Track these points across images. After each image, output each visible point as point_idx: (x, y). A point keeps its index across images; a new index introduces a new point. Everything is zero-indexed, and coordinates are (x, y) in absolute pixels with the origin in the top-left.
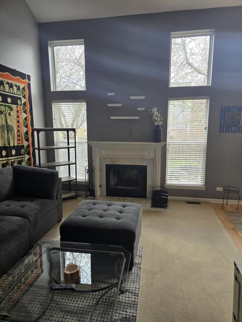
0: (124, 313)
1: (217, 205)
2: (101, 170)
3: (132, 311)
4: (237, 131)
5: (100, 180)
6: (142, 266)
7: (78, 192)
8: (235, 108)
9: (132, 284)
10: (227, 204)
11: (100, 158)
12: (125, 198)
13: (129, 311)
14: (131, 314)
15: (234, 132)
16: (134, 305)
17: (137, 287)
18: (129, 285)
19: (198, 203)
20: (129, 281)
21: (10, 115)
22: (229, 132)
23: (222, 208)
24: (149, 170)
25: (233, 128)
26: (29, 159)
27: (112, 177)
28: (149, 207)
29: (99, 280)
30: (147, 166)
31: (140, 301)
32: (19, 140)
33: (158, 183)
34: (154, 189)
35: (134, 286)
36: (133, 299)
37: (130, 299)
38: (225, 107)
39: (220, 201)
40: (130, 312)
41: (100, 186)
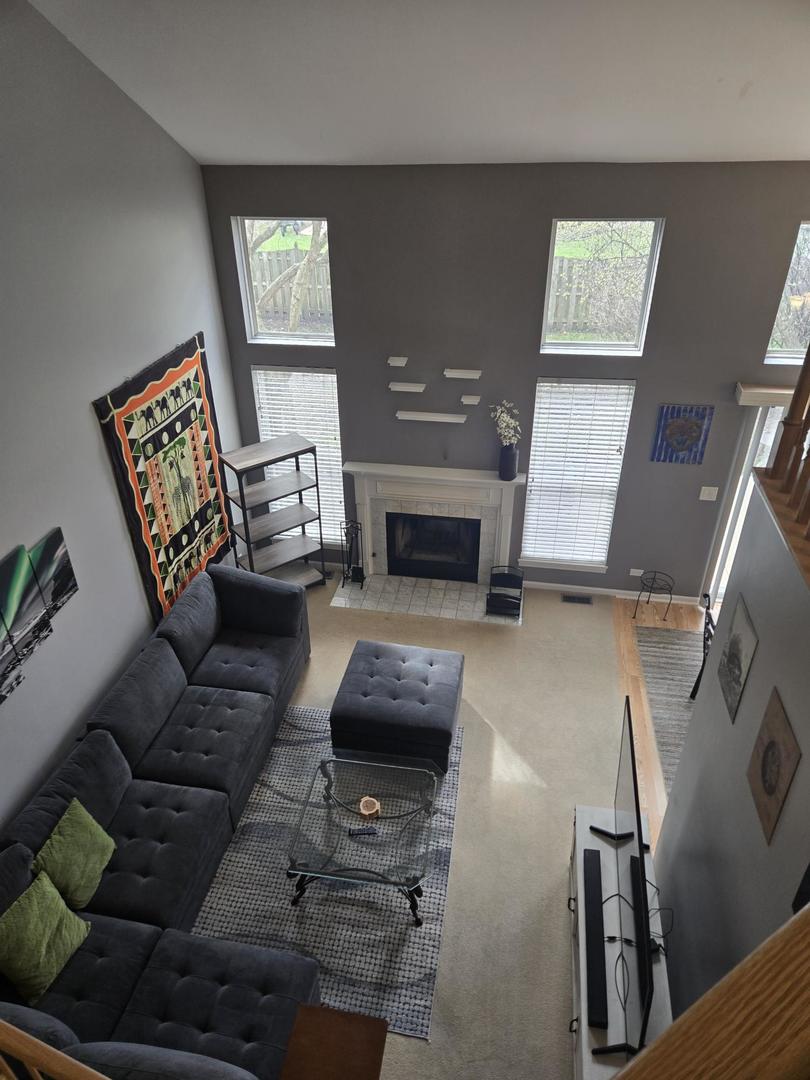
0: (435, 844)
1: (624, 602)
2: (374, 523)
3: (445, 841)
4: (688, 460)
5: (373, 541)
6: (461, 768)
7: (326, 563)
8: (691, 411)
9: (445, 800)
10: (648, 603)
11: (371, 499)
12: (429, 580)
13: (441, 841)
14: (444, 846)
15: (682, 462)
16: (449, 832)
17: (453, 805)
18: (441, 802)
19: (585, 600)
20: (442, 795)
21: (183, 457)
22: (671, 461)
23: (634, 617)
24: (483, 529)
25: (681, 454)
26: (221, 521)
27: (399, 533)
28: (482, 614)
29: (397, 793)
30: (480, 520)
31: (457, 826)
32: (202, 496)
33: (504, 559)
34: (495, 571)
35: (448, 804)
36: (447, 825)
37: (442, 824)
38: (668, 407)
39: (633, 595)
40: (443, 843)
41: (374, 555)
